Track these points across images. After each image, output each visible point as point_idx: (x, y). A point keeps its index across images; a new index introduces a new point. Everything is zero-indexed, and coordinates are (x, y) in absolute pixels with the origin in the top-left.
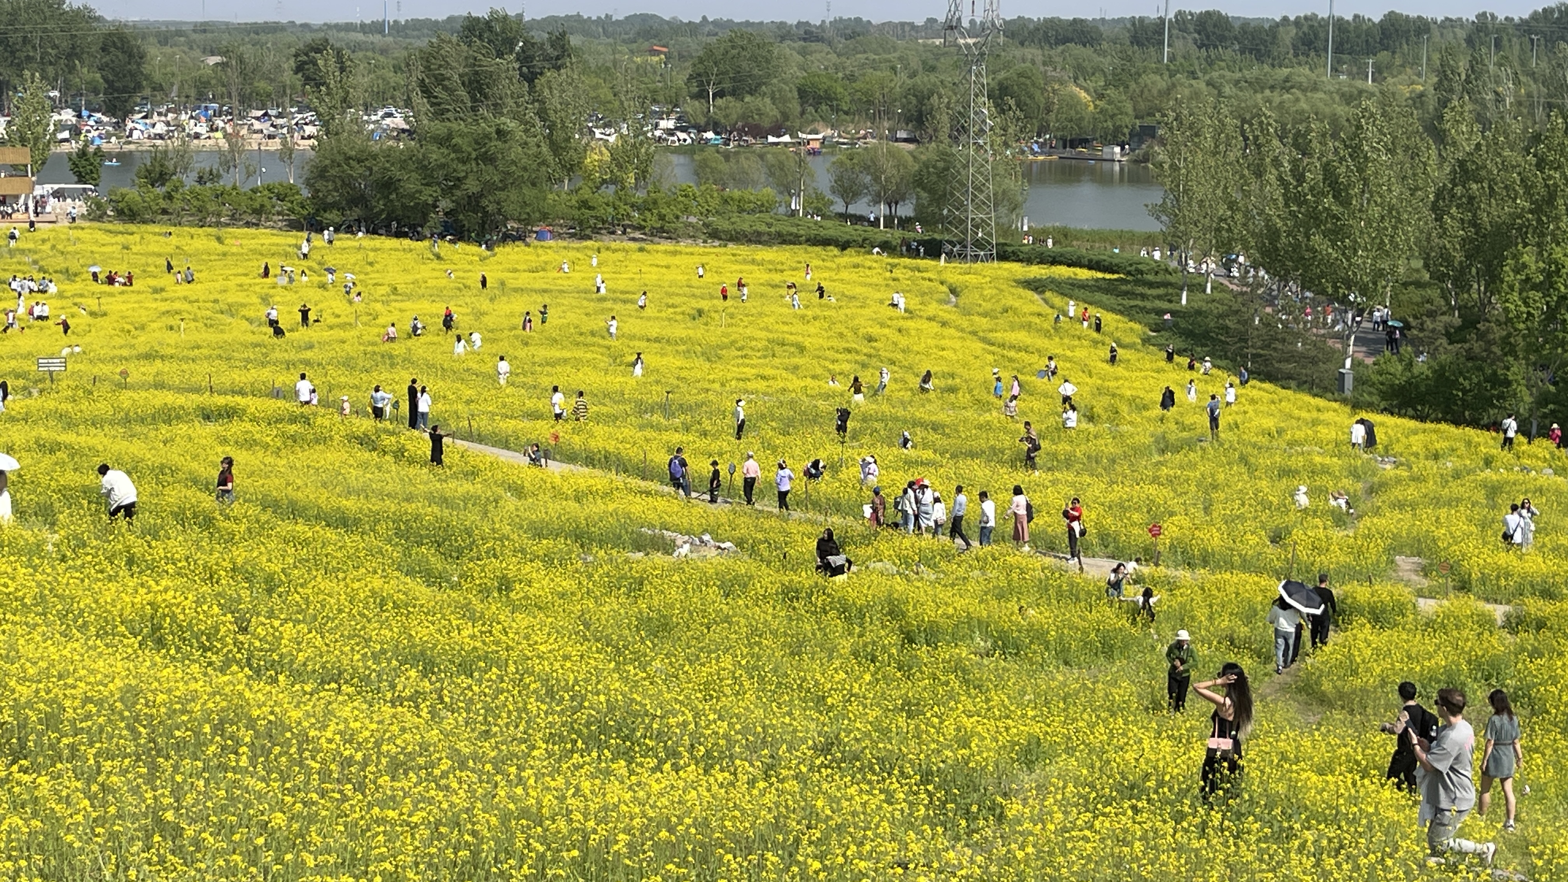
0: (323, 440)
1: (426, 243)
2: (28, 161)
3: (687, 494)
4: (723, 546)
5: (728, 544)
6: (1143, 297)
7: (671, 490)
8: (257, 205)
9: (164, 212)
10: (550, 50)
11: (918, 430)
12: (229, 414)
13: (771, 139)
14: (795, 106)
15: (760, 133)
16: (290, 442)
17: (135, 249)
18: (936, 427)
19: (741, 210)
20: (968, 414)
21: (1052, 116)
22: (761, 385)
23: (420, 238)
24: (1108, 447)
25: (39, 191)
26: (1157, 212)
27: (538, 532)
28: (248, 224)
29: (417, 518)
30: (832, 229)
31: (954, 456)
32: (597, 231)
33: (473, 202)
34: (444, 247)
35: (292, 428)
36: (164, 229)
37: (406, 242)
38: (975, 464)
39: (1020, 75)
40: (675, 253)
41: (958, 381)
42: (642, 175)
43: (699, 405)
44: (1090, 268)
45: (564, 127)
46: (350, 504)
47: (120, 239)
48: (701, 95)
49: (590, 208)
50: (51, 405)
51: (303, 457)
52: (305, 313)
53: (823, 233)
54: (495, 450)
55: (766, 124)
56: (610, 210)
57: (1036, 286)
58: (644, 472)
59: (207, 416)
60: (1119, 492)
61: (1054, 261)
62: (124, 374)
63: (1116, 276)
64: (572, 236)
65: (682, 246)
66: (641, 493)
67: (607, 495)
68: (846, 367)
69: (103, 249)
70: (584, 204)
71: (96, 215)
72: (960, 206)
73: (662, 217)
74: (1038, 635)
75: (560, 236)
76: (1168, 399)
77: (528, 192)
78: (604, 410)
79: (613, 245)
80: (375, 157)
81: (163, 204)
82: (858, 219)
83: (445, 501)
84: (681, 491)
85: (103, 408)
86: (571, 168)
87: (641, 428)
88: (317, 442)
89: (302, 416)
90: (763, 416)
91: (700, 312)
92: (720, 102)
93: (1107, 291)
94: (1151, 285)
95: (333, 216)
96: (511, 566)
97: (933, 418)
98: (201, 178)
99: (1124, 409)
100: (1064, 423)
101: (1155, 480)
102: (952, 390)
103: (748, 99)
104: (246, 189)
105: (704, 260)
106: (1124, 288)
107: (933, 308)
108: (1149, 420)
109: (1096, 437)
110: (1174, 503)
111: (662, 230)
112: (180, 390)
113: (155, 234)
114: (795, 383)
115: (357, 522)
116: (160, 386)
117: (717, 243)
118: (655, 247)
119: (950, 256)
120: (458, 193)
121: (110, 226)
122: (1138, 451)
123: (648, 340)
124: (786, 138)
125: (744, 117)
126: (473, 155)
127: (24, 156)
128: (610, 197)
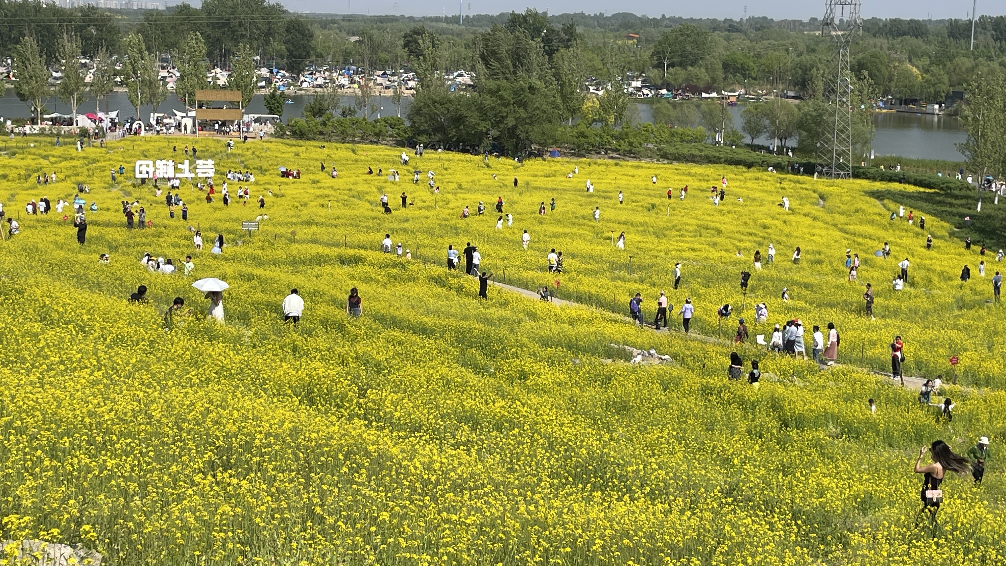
0: (413, 279)
1: (480, 157)
2: (240, 99)
3: (641, 323)
4: (663, 357)
5: (667, 357)
6: (951, 205)
7: (631, 320)
8: (377, 130)
9: (321, 133)
10: (563, 35)
11: (795, 288)
12: (356, 260)
13: (704, 95)
14: (720, 74)
15: (697, 90)
16: (392, 280)
17: (302, 156)
18: (807, 286)
19: (682, 141)
20: (829, 278)
21: (893, 84)
22: (691, 255)
23: (477, 154)
24: (924, 304)
25: (247, 118)
26: (963, 148)
27: (545, 344)
28: (371, 142)
29: (470, 331)
30: (742, 154)
31: (819, 306)
32: (588, 152)
33: (512, 132)
34: (492, 160)
35: (394, 271)
36: (321, 144)
37: (468, 156)
38: (833, 311)
39: (872, 56)
40: (638, 167)
41: (823, 256)
42: (619, 117)
43: (650, 266)
44: (915, 184)
45: (570, 85)
46: (428, 321)
47: (294, 149)
48: (660, 65)
49: (585, 137)
50: (249, 251)
51: (399, 289)
52: (404, 199)
53: (736, 157)
54: (520, 290)
55: (701, 85)
56: (598, 139)
57: (878, 195)
58: (614, 308)
59: (343, 261)
60: (930, 334)
61: (891, 179)
62: (294, 233)
63: (933, 191)
64: (573, 154)
65: (643, 163)
66: (611, 321)
67: (590, 322)
68: (748, 245)
69: (283, 155)
70: (582, 135)
71: (280, 134)
72: (828, 141)
73: (631, 144)
74: (872, 426)
75: (565, 154)
76: (966, 274)
77: (547, 126)
78: (589, 267)
79: (599, 161)
80: (450, 101)
81: (320, 128)
82: (760, 148)
83: (488, 321)
84: (637, 321)
85: (280, 254)
86: (574, 111)
87: (613, 279)
88: (410, 280)
89: (401, 263)
90: (692, 275)
91: (653, 206)
92: (671, 70)
93: (926, 200)
94: (956, 197)
95: (424, 138)
96: (528, 365)
97: (805, 281)
98: (344, 112)
99: (935, 279)
100: (894, 286)
101: (955, 327)
102: (819, 262)
103: (690, 68)
104: (370, 120)
105: (657, 172)
106: (938, 198)
107: (807, 208)
108: (952, 287)
109: (915, 297)
110: (968, 343)
111: (630, 152)
112: (328, 245)
113: (314, 147)
114: (714, 254)
115: (432, 332)
116: (314, 241)
117: (666, 162)
118: (625, 163)
119: (821, 174)
120: (502, 126)
121: (287, 141)
122: (944, 307)
123: (619, 223)
124: (714, 95)
125: (687, 80)
126: (512, 102)
127: (237, 96)
128: (598, 130)
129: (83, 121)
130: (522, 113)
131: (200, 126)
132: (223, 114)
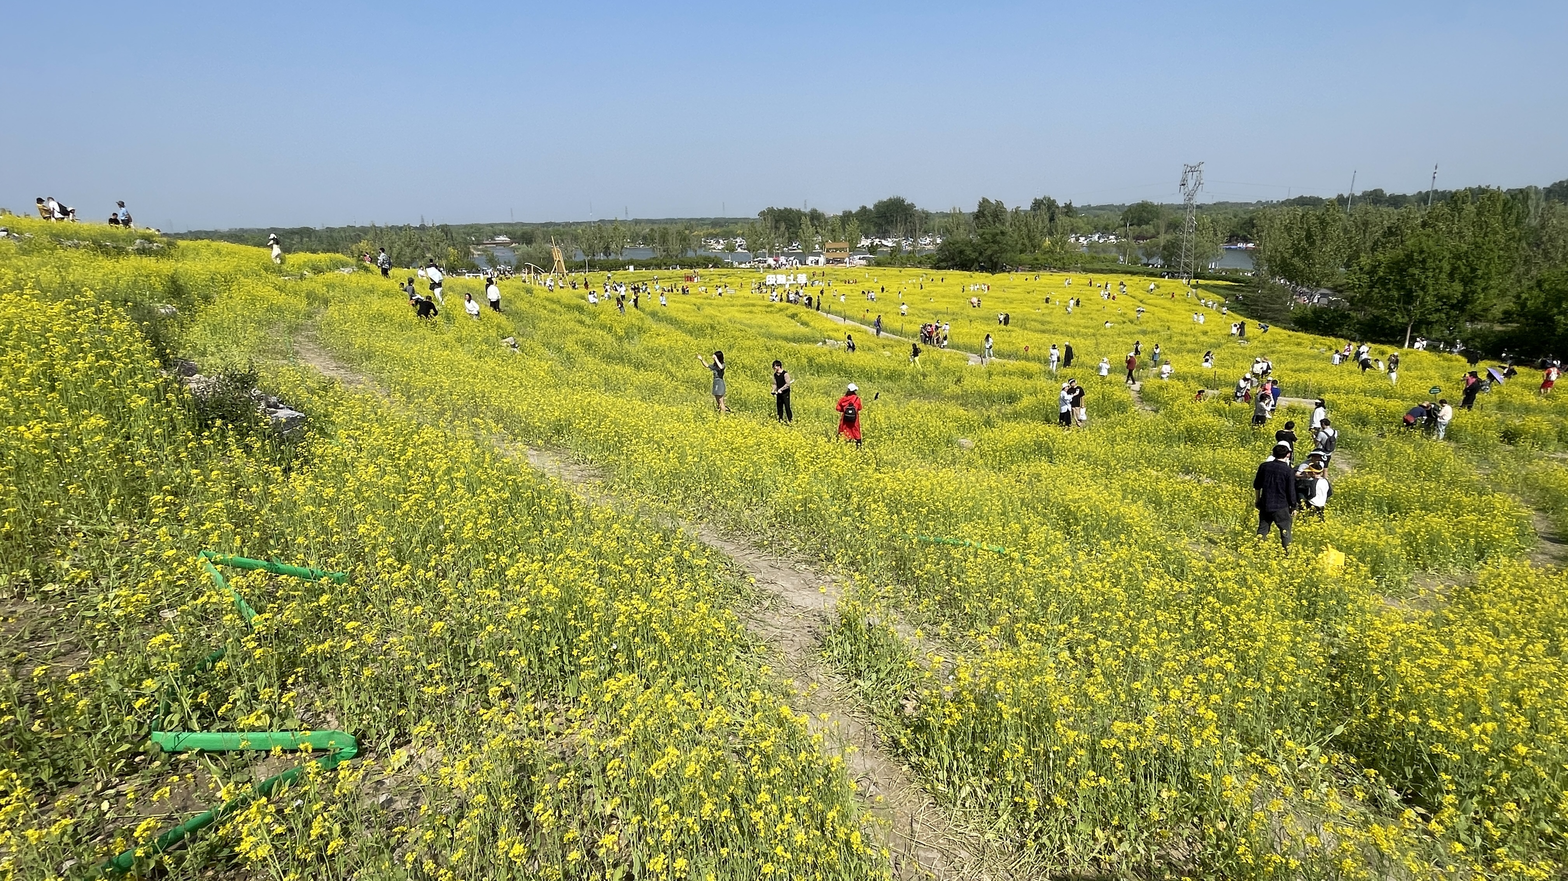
1: (974, 273)
2: (848, 247)
6: (1240, 291)
9: (889, 263)
10: (1064, 210)
17: (870, 274)
19: (1100, 261)
23: (971, 271)
25: (854, 257)
30: (1134, 268)
32: (1040, 269)
33: (990, 258)
34: (978, 274)
36: (885, 268)
37: (966, 273)
42: (1062, 248)
44: (1232, 281)
45: (1033, 231)
47: (867, 271)
48: (1125, 225)
53: (1130, 269)
55: (1149, 235)
56: (1045, 261)
61: (1218, 279)
64: (1029, 270)
69: (860, 274)
70: (1037, 260)
71: (868, 264)
73: (1066, 264)
75: (1025, 271)
77: (1012, 254)
79: (1043, 273)
80: (958, 243)
82: (1148, 265)
92: (1131, 227)
93: (1225, 289)
95: (943, 264)
103: (1143, 226)
106: (1233, 287)
111: (1064, 268)
113: (880, 270)
120: (985, 255)
121: (868, 268)
126: (991, 241)
127: (846, 245)
128: (1047, 256)
129: (771, 261)
130: (996, 247)
131: (828, 261)
132: (838, 255)
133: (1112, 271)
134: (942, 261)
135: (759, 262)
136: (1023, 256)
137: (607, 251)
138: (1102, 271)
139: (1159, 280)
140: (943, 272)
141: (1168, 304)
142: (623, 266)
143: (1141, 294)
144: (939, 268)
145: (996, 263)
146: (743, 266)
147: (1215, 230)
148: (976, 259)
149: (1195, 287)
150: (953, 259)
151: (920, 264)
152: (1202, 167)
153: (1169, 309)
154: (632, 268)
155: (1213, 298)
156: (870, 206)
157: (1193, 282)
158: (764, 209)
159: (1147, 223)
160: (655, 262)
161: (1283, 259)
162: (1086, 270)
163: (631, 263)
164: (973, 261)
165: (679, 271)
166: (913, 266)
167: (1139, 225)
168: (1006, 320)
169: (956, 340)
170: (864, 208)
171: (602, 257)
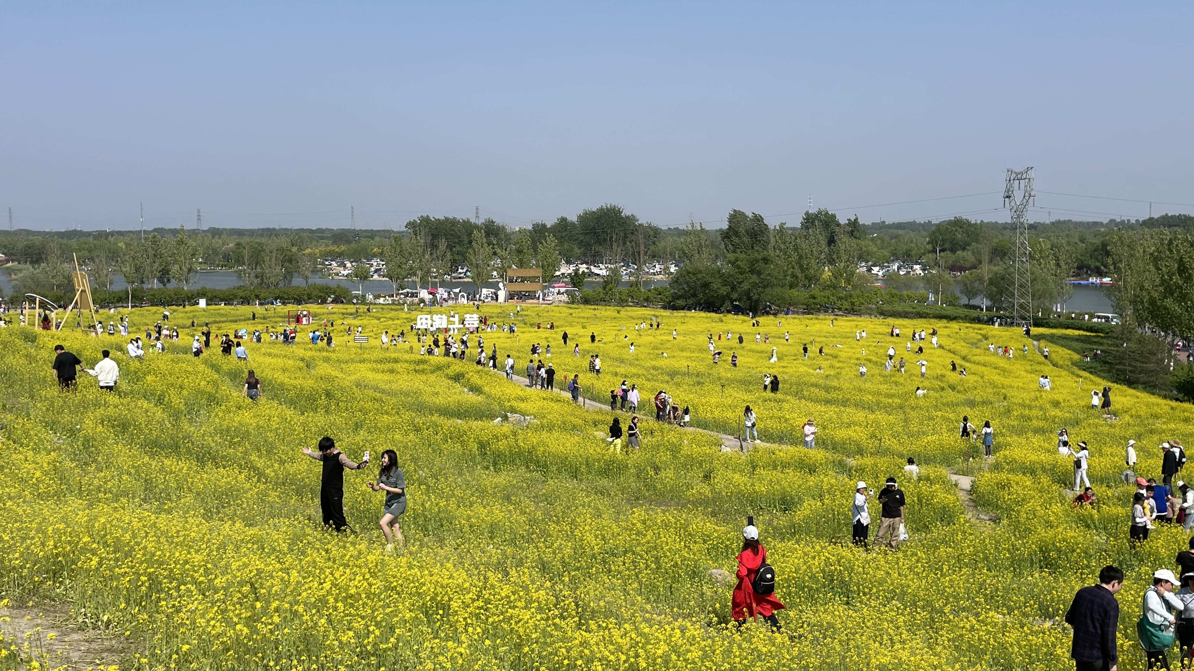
1: (722, 315)
2: (541, 275)
8: (648, 298)
10: (847, 228)
17: (574, 315)
19: (900, 301)
23: (719, 312)
30: (950, 311)
32: (819, 311)
34: (731, 317)
36: (593, 307)
37: (713, 315)
45: (807, 257)
48: (934, 251)
49: (814, 298)
53: (944, 313)
55: (968, 265)
61: (1068, 327)
64: (804, 313)
65: (861, 318)
71: (570, 301)
72: (1011, 296)
73: (853, 304)
75: (797, 313)
80: (700, 272)
81: (602, 295)
86: (810, 279)
92: (942, 254)
93: (1082, 341)
95: (681, 302)
103: (959, 252)
106: (1093, 339)
111: (852, 310)
113: (589, 309)
117: (881, 317)
118: (844, 318)
121: (571, 306)
125: (956, 261)
126: (747, 270)
127: (539, 272)
128: (827, 293)
129: (424, 294)
130: (754, 278)
131: (511, 296)
132: (527, 287)
133: (920, 315)
134: (679, 298)
135: (406, 295)
136: (794, 292)
137: (164, 276)
138: (905, 315)
139: (987, 329)
140: (682, 313)
141: (1002, 363)
142: (192, 299)
143: (962, 348)
144: (674, 308)
145: (757, 301)
146: (381, 300)
147: (1057, 259)
148: (728, 296)
149: (1039, 338)
150: (694, 295)
151: (646, 302)
152: (1032, 174)
153: (1004, 370)
154: (202, 303)
155: (1062, 354)
156: (573, 218)
157: (1034, 330)
158: (415, 217)
159: (964, 249)
160: (241, 293)
161: (1152, 301)
162: (884, 314)
163: (202, 295)
164: (723, 299)
165: (280, 308)
166: (637, 304)
167: (953, 250)
168: (775, 385)
169: (702, 414)
170: (563, 220)
171: (155, 284)
